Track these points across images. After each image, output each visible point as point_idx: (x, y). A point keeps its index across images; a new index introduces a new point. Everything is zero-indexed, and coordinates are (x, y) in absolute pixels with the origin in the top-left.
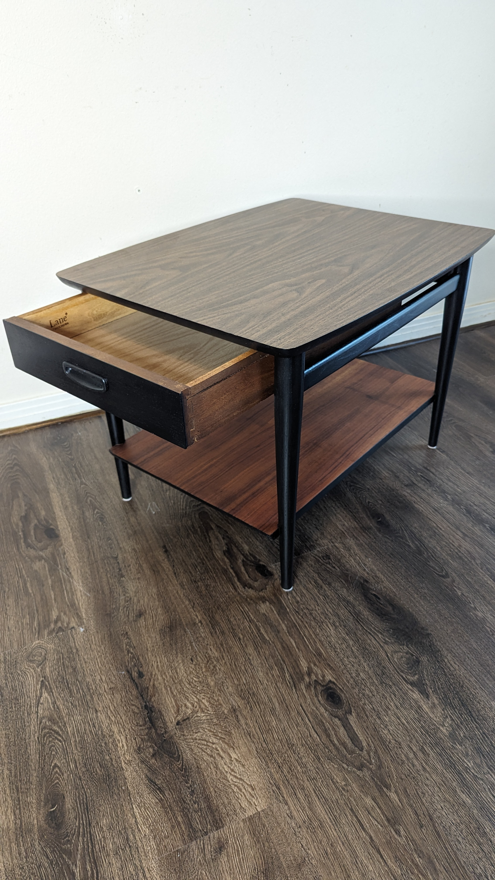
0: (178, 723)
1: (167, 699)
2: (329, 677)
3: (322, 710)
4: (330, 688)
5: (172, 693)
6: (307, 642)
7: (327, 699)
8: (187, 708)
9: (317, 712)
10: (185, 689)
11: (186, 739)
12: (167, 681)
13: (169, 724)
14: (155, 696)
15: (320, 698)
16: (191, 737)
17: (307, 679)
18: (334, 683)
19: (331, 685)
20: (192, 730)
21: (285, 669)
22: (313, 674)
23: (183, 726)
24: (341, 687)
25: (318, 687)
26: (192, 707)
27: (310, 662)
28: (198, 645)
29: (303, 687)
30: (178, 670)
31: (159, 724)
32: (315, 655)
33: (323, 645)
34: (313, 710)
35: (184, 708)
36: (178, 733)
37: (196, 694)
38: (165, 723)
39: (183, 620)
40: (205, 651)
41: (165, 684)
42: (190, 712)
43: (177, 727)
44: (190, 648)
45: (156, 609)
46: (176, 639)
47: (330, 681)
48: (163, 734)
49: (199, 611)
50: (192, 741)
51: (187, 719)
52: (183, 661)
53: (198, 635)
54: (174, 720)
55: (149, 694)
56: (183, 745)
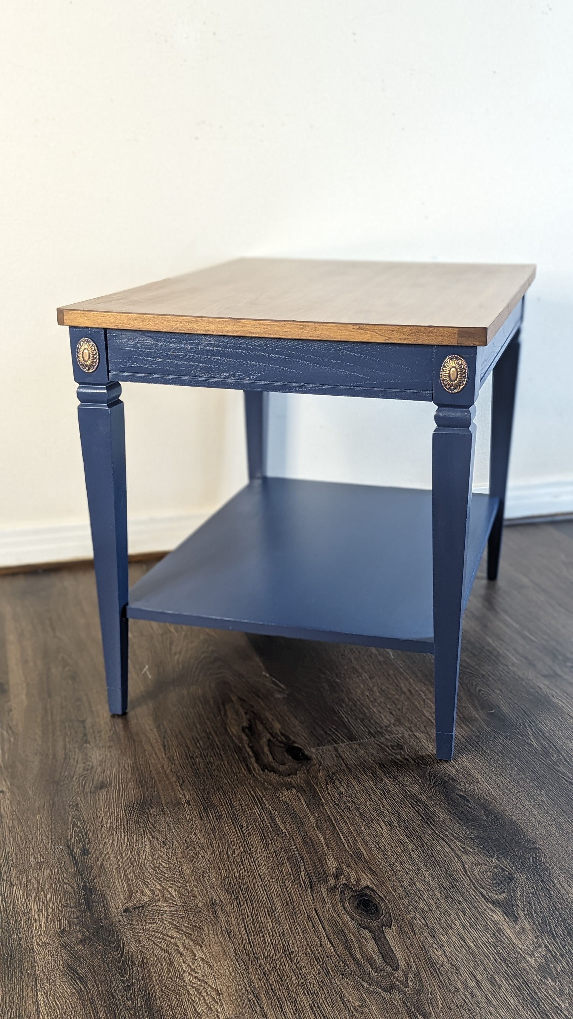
0: (126, 910)
1: (117, 882)
2: (367, 881)
3: (347, 918)
4: (366, 895)
5: (126, 876)
6: (343, 840)
7: (358, 906)
8: (143, 895)
9: (339, 919)
10: (145, 874)
11: (134, 928)
12: (122, 863)
13: (113, 910)
14: (100, 877)
15: (347, 904)
16: (141, 927)
17: (332, 881)
18: (372, 890)
19: (367, 891)
20: (145, 920)
21: (302, 867)
22: (342, 877)
23: (133, 914)
24: (382, 896)
25: (346, 892)
26: (151, 895)
27: (343, 862)
28: (178, 827)
29: (324, 889)
30: (142, 852)
31: (99, 908)
32: (351, 856)
33: (366, 844)
34: (332, 917)
35: (138, 895)
36: (124, 920)
37: (161, 881)
38: (107, 908)
39: (162, 798)
40: (186, 835)
41: (119, 865)
42: (147, 900)
43: (124, 914)
44: (166, 830)
45: (127, 783)
46: (148, 818)
47: (367, 887)
48: (102, 919)
49: (189, 791)
50: (142, 931)
51: (140, 907)
52: (151, 842)
53: (180, 816)
54: (121, 907)
55: (92, 874)
56: (127, 935)
